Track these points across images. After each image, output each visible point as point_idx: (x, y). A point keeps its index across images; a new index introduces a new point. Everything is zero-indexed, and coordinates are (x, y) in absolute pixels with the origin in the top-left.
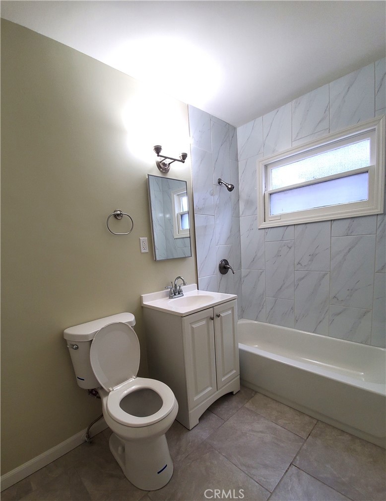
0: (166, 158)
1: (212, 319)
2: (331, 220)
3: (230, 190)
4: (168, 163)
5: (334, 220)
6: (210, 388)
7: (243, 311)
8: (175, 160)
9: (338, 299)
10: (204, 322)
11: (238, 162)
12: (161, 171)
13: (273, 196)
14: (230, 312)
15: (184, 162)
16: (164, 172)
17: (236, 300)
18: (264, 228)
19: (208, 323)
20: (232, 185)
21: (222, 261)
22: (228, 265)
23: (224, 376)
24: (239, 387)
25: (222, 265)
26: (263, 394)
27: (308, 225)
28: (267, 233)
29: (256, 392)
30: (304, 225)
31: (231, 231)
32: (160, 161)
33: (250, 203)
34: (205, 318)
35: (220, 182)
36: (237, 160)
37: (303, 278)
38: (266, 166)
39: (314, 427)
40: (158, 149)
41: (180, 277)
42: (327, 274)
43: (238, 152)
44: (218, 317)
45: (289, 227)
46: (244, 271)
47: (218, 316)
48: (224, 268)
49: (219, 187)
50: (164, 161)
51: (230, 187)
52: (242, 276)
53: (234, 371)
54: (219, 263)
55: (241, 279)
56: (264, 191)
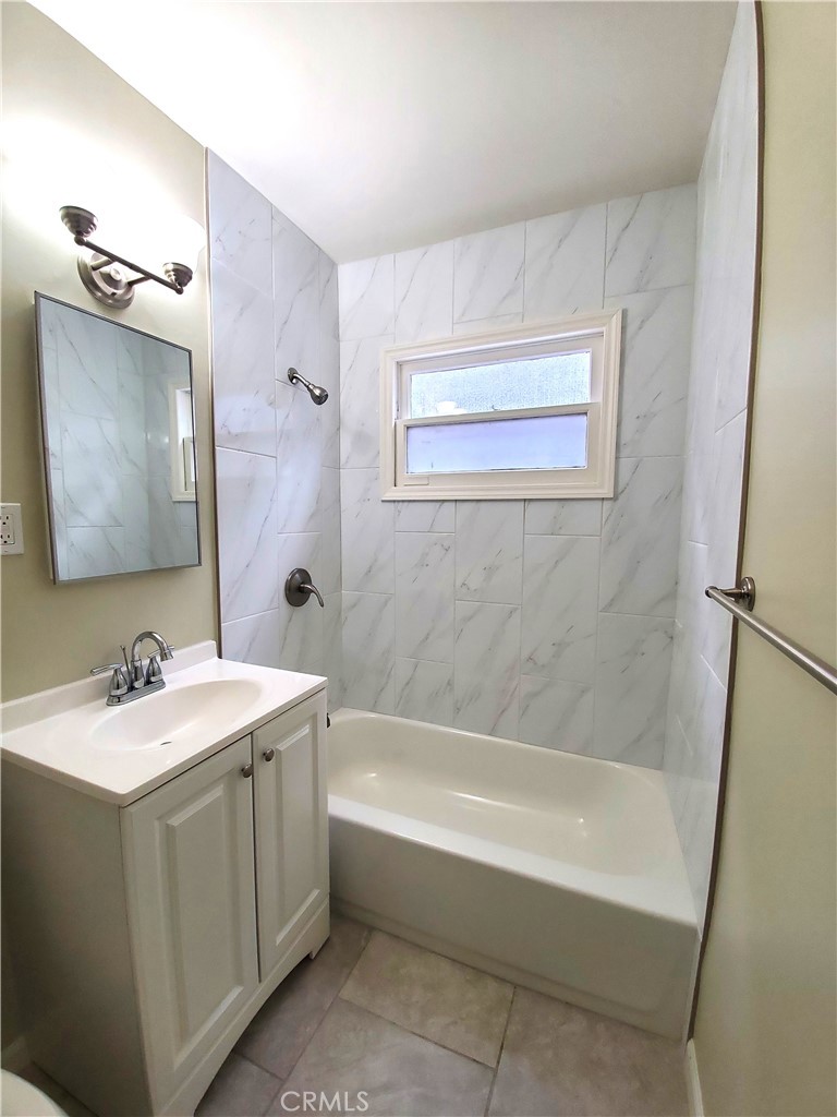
0: (113, 258)
1: (247, 772)
2: (525, 500)
3: (320, 399)
4: (125, 281)
5: (530, 500)
6: (236, 992)
7: (344, 689)
8: (148, 276)
9: (535, 664)
10: (218, 792)
11: (339, 341)
12: (99, 300)
13: (413, 432)
14: (306, 730)
15: (180, 292)
16: (110, 306)
17: (324, 692)
18: (394, 501)
19: (231, 791)
20: (323, 390)
21: (293, 574)
22: (310, 584)
23: (283, 923)
24: (328, 925)
25: (295, 583)
26: (388, 934)
27: (483, 505)
28: (399, 512)
29: (371, 929)
30: (473, 504)
31: (318, 500)
32: (94, 263)
33: (363, 440)
34: (221, 777)
35: (293, 377)
36: (337, 337)
37: (470, 618)
38: (400, 365)
39: (509, 1016)
40: (79, 222)
41: (150, 635)
42: (516, 609)
43: (341, 320)
44: (268, 759)
45: (446, 504)
46: (347, 595)
47: (268, 757)
48: (298, 590)
49: (291, 388)
50: (105, 269)
51: (317, 392)
52: (343, 606)
53: (315, 893)
54: (285, 576)
55: (340, 613)
56: (394, 416)
